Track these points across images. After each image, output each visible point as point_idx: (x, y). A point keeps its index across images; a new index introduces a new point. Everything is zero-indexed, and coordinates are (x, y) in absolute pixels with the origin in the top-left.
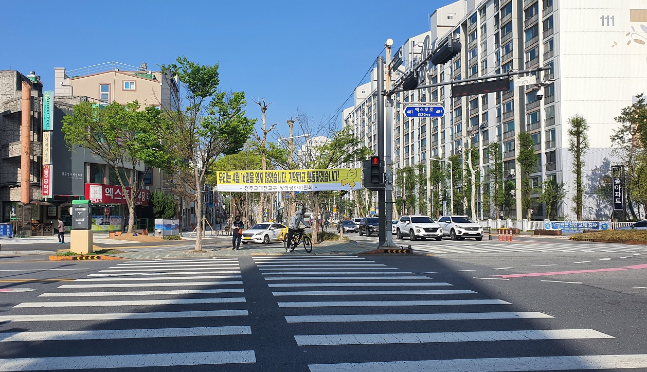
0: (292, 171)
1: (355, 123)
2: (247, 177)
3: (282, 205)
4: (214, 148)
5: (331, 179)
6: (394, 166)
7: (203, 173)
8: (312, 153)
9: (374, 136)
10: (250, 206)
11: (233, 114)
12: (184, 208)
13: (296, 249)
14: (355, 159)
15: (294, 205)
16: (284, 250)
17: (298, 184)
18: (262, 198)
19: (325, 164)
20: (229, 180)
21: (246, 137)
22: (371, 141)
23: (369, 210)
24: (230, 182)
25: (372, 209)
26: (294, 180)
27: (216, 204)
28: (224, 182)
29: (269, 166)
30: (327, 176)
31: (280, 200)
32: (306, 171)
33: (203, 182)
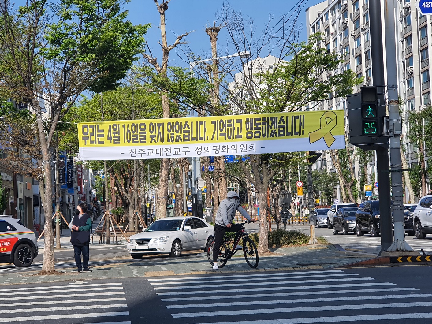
0: (217, 118)
1: (331, 30)
2: (134, 132)
3: (202, 185)
4: (72, 81)
5: (290, 130)
6: (405, 108)
7: (53, 127)
8: (253, 84)
9: (366, 53)
10: (142, 189)
11: (105, 18)
12: (21, 195)
13: (229, 263)
14: (334, 93)
15: (223, 182)
16: (208, 266)
17: (230, 143)
18: (164, 172)
19: (277, 104)
20: (101, 139)
21: (130, 58)
22: (360, 63)
23: (362, 188)
24: (103, 142)
25: (368, 188)
26: (221, 135)
27: (79, 188)
28: (92, 142)
29: (174, 112)
30: (283, 126)
31: (199, 175)
32: (243, 117)
33: (53, 145)
